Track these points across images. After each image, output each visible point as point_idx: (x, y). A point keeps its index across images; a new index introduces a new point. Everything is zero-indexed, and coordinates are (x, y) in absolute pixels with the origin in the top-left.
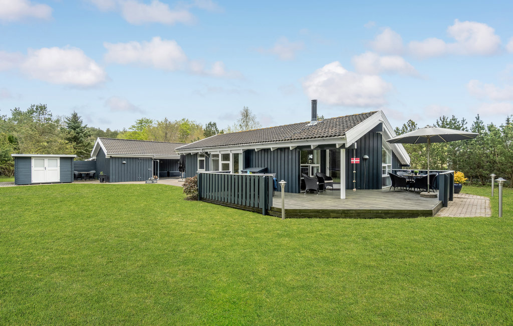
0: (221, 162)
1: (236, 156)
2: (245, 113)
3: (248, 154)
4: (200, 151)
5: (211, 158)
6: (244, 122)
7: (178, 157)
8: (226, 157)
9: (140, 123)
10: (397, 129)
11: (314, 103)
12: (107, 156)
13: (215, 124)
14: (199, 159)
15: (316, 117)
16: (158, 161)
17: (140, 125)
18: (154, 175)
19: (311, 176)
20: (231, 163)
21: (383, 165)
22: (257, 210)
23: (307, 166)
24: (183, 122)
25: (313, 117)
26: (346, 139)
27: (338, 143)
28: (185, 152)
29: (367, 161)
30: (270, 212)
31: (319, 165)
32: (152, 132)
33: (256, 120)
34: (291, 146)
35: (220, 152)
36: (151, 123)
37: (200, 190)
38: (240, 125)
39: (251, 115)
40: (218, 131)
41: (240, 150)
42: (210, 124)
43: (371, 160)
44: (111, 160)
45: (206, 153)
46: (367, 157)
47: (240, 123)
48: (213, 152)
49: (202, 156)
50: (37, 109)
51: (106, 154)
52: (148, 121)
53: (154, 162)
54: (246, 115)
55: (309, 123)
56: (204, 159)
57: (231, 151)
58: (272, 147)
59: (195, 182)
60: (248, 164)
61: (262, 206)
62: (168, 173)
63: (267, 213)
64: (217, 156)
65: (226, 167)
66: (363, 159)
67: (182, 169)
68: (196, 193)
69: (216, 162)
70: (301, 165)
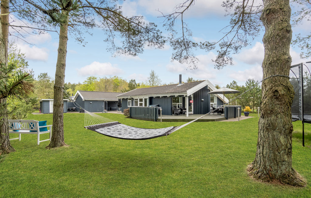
0: (139, 103)
1: (146, 100)
2: (152, 74)
3: (151, 99)
4: (129, 97)
5: (134, 101)
6: (151, 79)
7: (118, 100)
8: (141, 100)
9: (89, 79)
10: (228, 85)
11: (180, 76)
12: (83, 100)
13: (134, 80)
14: (128, 101)
15: (181, 82)
16: (107, 102)
17: (89, 80)
18: (105, 109)
19: (177, 108)
20: (143, 103)
21: (211, 103)
22: (153, 120)
23: (176, 104)
24: (115, 78)
25: (180, 82)
26: (187, 93)
27: (185, 95)
28: (121, 98)
29: (203, 102)
30: (157, 120)
31: (182, 104)
32: (98, 84)
33: (159, 78)
34: (168, 95)
35: (138, 98)
36: (96, 79)
37: (131, 114)
38: (149, 81)
39: (156, 75)
40: (137, 84)
41: (147, 97)
42: (132, 80)
43: (205, 101)
44: (85, 102)
45: (132, 98)
46: (203, 100)
47: (149, 80)
48: (135, 98)
49: (130, 99)
50: (43, 75)
51: (83, 99)
52: (94, 78)
53: (105, 102)
54: (153, 75)
55: (178, 84)
56: (131, 101)
57: (143, 98)
58: (161, 96)
59: (129, 111)
60: (151, 103)
61: (154, 118)
62: (111, 108)
63: (156, 121)
64: (137, 99)
65: (141, 104)
66: (201, 101)
67: (119, 106)
68: (129, 115)
69: (136, 103)
70: (173, 103)
